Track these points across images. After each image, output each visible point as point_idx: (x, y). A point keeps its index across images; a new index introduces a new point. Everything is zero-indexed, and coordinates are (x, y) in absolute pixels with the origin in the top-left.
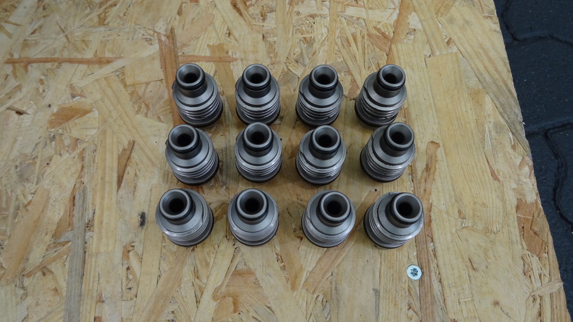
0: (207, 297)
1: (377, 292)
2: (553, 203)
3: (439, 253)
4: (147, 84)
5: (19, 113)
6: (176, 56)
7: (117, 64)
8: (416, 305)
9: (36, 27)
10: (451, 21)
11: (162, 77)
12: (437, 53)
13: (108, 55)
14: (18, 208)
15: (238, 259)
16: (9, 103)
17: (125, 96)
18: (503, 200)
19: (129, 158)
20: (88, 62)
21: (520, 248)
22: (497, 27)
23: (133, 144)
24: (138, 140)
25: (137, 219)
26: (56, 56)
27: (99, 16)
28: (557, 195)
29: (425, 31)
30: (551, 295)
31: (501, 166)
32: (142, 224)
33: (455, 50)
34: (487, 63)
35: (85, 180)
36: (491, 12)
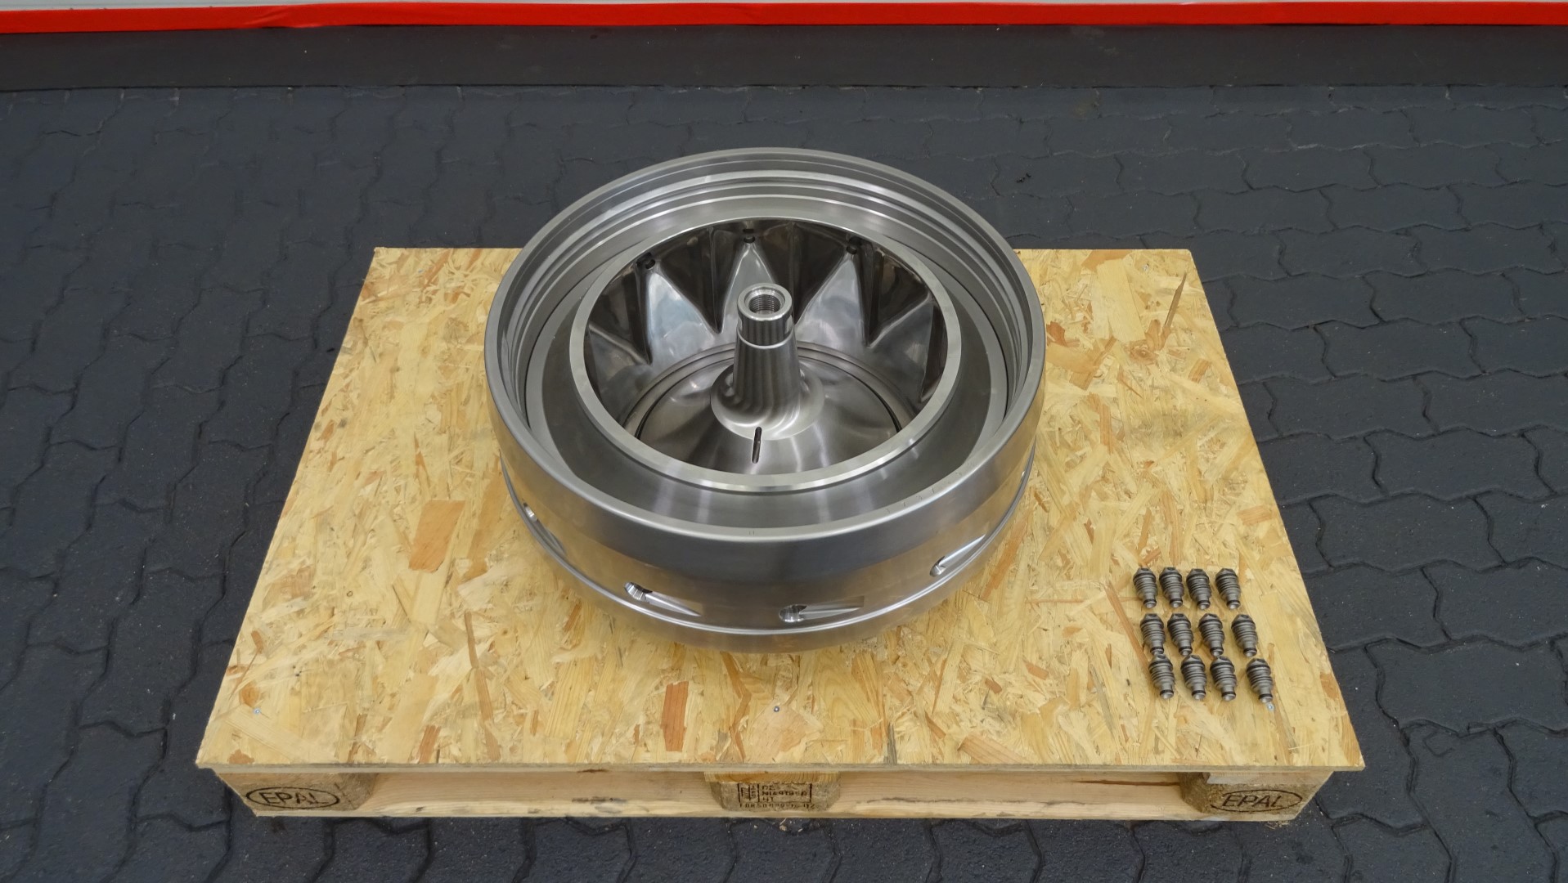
0: (1171, 717)
1: (1253, 715)
3: (1282, 698)
4: (1107, 614)
5: (1046, 630)
6: (1117, 598)
7: (1088, 602)
8: (1274, 721)
9: (1033, 581)
10: (1272, 573)
11: (1113, 609)
12: (1266, 593)
13: (1080, 598)
14: (1064, 677)
15: (1181, 701)
16: (1038, 625)
17: (1097, 620)
18: (1312, 673)
19: (1111, 653)
20: (1070, 602)
21: (1323, 695)
22: (1300, 577)
23: (1110, 645)
24: (1111, 642)
25: (1126, 683)
26: (1051, 598)
27: (1066, 574)
29: (1256, 579)
30: (1342, 717)
31: (1309, 656)
32: (1129, 684)
33: (1276, 591)
34: (1296, 598)
35: (1093, 663)
36: (1295, 567)
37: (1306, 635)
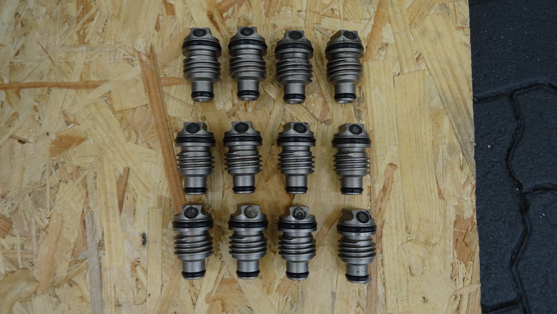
0: (201, 301)
1: (333, 294)
2: (505, 162)
3: (386, 262)
4: (134, 109)
5: (22, 142)
6: (159, 79)
7: (104, 89)
8: (364, 303)
9: (19, 47)
10: (424, 33)
11: (147, 102)
12: (406, 71)
13: (94, 78)
14: (39, 231)
15: (224, 271)
16: (11, 131)
17: (115, 122)
18: (445, 217)
19: (126, 184)
20: (75, 86)
21: (451, 257)
22: (467, 40)
23: (127, 170)
24: (131, 165)
25: (139, 240)
26: (44, 80)
27: (78, 32)
28: (510, 156)
30: (470, 294)
31: (448, 187)
32: (144, 243)
33: (423, 67)
35: (91, 205)
36: (463, 23)
37: (451, 149)
